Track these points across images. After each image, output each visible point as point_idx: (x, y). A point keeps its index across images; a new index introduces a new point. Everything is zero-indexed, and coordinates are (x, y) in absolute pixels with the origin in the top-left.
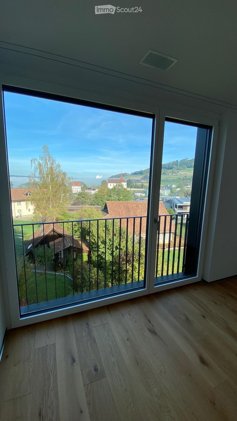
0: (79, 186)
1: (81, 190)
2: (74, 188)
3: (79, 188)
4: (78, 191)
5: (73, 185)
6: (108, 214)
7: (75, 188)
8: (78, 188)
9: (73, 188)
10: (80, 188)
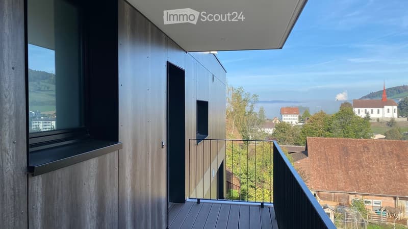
0: (295, 114)
1: (299, 123)
2: (286, 117)
3: (295, 118)
4: (294, 122)
5: (284, 114)
6: (308, 156)
7: (288, 118)
8: (293, 118)
9: (285, 119)
10: (297, 118)
